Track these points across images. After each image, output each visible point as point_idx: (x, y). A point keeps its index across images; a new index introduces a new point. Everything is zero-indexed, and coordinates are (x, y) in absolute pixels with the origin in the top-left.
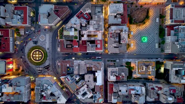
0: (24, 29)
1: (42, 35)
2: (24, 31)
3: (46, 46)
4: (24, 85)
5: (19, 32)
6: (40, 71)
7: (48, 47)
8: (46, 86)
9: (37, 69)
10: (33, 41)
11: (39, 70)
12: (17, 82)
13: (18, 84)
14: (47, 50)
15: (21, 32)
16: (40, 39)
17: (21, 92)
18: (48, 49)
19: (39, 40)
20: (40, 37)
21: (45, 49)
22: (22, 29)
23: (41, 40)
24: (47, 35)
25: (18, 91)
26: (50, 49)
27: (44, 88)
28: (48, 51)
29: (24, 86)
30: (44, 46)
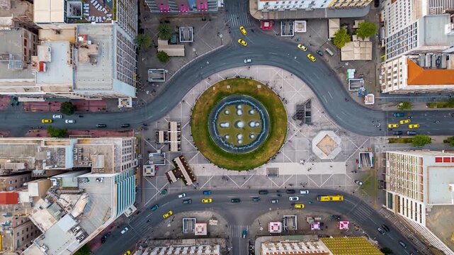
0: (369, 57)
1: (339, 140)
2: (357, 57)
3: (287, 161)
4: (78, 87)
5: (354, 37)
6: (161, 140)
7: (281, 173)
8: (72, 206)
9: (174, 125)
10: (309, 103)
11: (167, 137)
12: (93, 50)
13: (83, 54)
14: (269, 170)
15: (356, 44)
16: (322, 134)
17: (36, 70)
18: (273, 173)
19: (318, 131)
20: (332, 134)
21: (273, 158)
22: (369, 51)
23: (315, 141)
24: (340, 168)
25: (43, 54)
26: (272, 184)
27: (65, 199)
28: (263, 171)
29: (72, 84)
30: (285, 152)
